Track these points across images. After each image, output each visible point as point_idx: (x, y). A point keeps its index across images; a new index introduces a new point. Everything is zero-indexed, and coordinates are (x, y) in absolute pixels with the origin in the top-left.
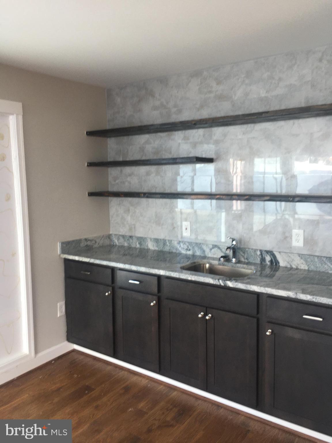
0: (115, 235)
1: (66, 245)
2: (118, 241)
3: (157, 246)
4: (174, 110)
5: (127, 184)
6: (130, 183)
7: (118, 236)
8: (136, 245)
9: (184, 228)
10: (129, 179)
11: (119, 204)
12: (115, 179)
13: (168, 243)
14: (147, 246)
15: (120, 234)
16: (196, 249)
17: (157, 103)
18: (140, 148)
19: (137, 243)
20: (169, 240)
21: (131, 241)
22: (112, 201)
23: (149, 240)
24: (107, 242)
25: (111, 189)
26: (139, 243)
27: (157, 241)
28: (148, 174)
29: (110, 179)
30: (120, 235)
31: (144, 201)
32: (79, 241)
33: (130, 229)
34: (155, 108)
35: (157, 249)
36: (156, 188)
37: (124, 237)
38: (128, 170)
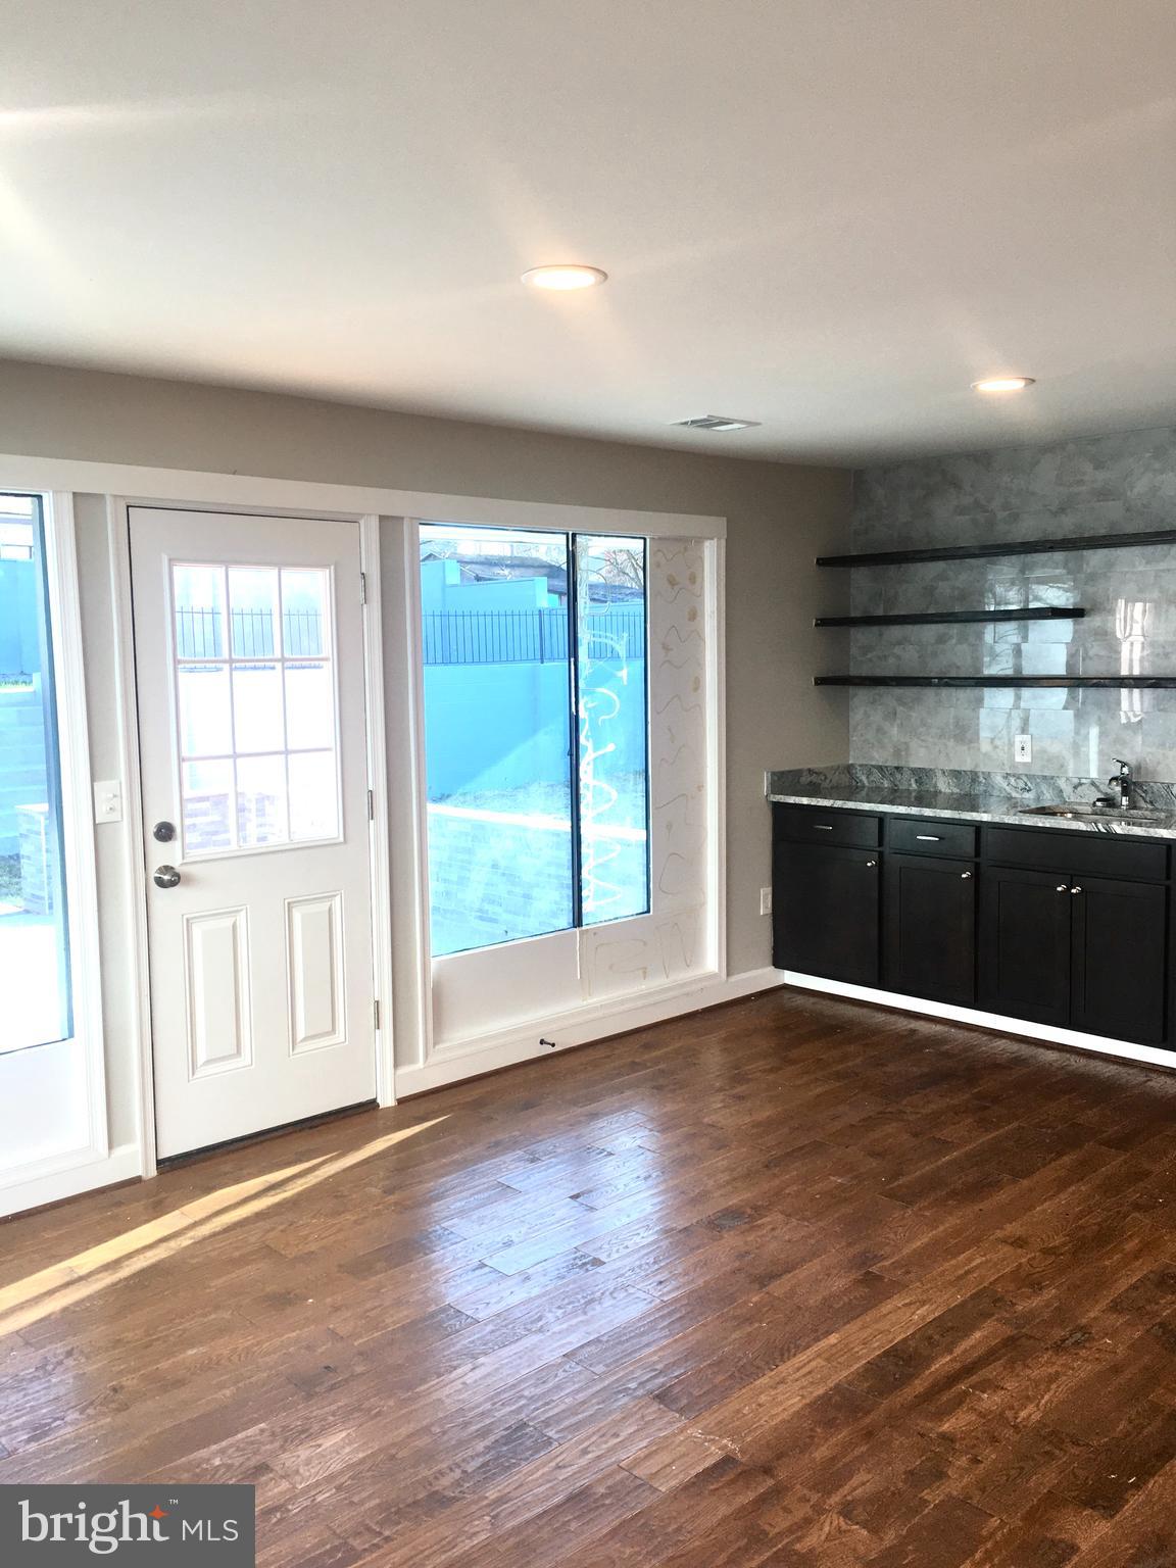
0: (861, 766)
1: (779, 779)
2: (867, 778)
3: (957, 786)
4: (1001, 515)
5: (891, 660)
6: (898, 658)
7: (869, 769)
8: (910, 785)
9: (1018, 747)
10: (897, 650)
11: (873, 702)
12: (866, 650)
13: (981, 779)
14: (935, 786)
15: (873, 763)
16: (1044, 788)
17: (967, 500)
18: (925, 588)
19: (913, 781)
20: (983, 773)
21: (898, 776)
22: (856, 695)
23: (939, 774)
24: (845, 779)
25: (854, 672)
26: (916, 781)
27: (956, 774)
28: (941, 639)
29: (854, 651)
30: (873, 766)
31: (929, 693)
32: (798, 773)
33: (897, 753)
34: (961, 510)
35: (956, 790)
36: (958, 667)
37: (880, 768)
38: (896, 632)
